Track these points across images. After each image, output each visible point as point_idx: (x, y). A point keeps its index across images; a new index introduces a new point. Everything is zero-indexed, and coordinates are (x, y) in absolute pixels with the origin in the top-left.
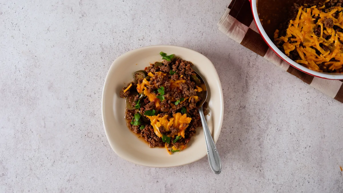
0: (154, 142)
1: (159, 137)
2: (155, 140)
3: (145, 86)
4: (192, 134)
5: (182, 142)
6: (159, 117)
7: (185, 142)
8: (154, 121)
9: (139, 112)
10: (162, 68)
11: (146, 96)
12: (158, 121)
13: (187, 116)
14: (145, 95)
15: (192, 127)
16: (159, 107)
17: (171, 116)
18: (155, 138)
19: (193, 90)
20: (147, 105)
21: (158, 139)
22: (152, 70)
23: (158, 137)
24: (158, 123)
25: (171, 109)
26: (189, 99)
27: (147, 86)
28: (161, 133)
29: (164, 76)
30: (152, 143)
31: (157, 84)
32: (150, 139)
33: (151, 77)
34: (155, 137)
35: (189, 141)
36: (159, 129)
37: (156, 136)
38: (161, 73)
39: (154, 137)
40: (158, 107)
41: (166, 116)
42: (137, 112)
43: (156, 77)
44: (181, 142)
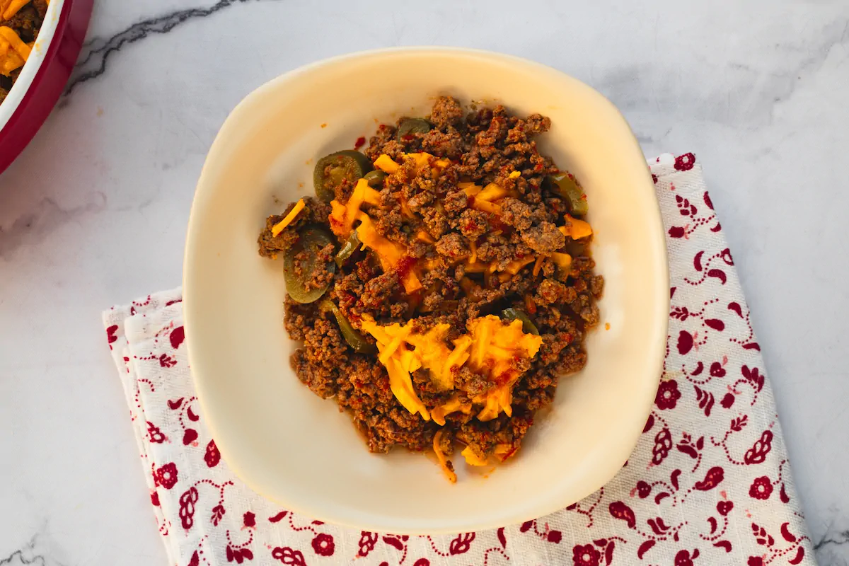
0: (389, 432)
1: (413, 411)
2: (394, 425)
3: (364, 208)
4: (540, 399)
5: (500, 430)
6: (416, 331)
7: (512, 432)
8: (393, 345)
9: (335, 310)
10: (430, 137)
11: (368, 250)
12: (409, 347)
13: (526, 330)
14: (362, 244)
15: (539, 373)
16: (417, 291)
17: (460, 328)
18: (393, 415)
19: (553, 231)
20: (371, 282)
21: (405, 421)
22: (390, 146)
23: (407, 411)
24: (408, 355)
25: (464, 300)
26: (534, 263)
27: (372, 211)
28: (419, 396)
29: (439, 169)
30: (381, 434)
31: (413, 203)
32: (375, 419)
33: (387, 174)
34: (395, 410)
35: (527, 430)
36: (412, 378)
37: (401, 409)
38: (429, 160)
39: (390, 410)
40: (414, 294)
41: (442, 327)
42: (327, 314)
43: (410, 176)
44: (495, 433)
